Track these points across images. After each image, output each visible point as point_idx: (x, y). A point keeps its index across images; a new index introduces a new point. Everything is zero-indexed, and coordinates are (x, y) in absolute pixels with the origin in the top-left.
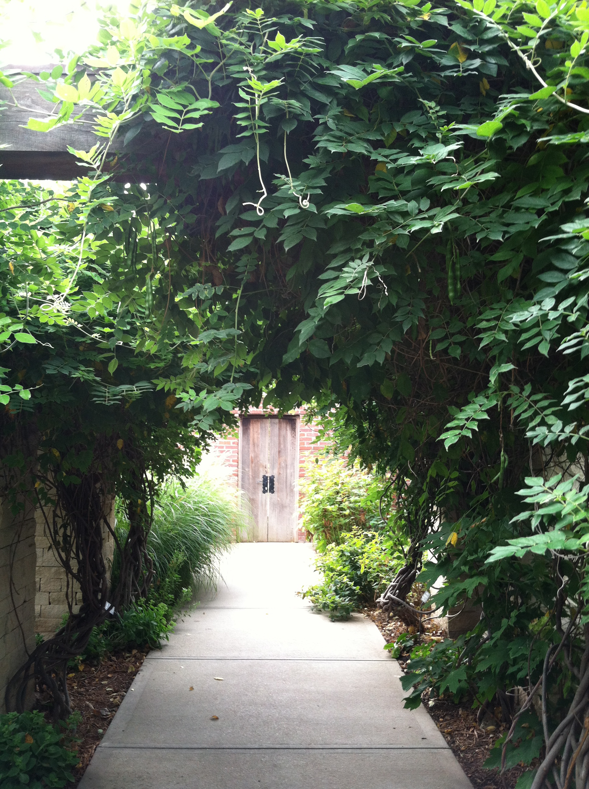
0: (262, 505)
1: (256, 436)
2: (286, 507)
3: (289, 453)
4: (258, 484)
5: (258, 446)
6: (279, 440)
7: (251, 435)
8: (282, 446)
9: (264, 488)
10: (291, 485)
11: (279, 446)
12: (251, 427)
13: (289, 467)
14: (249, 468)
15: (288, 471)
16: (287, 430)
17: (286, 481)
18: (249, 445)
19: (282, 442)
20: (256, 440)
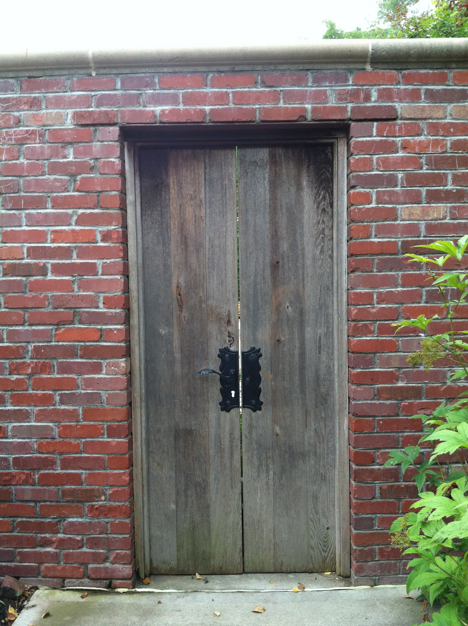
0: (220, 450)
1: (189, 211)
2: (303, 455)
3: (309, 271)
4: (205, 379)
5: (199, 247)
6: (274, 223)
7: (174, 208)
8: (285, 246)
9: (225, 393)
10: (317, 379)
11: (275, 248)
12: (172, 181)
13: (310, 317)
14: (169, 324)
15: (309, 332)
16: (299, 188)
17: (302, 369)
18: (166, 243)
19: (283, 231)
20: (190, 227)
